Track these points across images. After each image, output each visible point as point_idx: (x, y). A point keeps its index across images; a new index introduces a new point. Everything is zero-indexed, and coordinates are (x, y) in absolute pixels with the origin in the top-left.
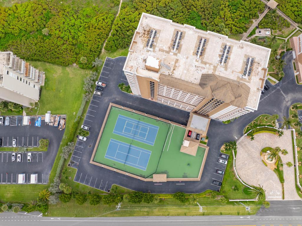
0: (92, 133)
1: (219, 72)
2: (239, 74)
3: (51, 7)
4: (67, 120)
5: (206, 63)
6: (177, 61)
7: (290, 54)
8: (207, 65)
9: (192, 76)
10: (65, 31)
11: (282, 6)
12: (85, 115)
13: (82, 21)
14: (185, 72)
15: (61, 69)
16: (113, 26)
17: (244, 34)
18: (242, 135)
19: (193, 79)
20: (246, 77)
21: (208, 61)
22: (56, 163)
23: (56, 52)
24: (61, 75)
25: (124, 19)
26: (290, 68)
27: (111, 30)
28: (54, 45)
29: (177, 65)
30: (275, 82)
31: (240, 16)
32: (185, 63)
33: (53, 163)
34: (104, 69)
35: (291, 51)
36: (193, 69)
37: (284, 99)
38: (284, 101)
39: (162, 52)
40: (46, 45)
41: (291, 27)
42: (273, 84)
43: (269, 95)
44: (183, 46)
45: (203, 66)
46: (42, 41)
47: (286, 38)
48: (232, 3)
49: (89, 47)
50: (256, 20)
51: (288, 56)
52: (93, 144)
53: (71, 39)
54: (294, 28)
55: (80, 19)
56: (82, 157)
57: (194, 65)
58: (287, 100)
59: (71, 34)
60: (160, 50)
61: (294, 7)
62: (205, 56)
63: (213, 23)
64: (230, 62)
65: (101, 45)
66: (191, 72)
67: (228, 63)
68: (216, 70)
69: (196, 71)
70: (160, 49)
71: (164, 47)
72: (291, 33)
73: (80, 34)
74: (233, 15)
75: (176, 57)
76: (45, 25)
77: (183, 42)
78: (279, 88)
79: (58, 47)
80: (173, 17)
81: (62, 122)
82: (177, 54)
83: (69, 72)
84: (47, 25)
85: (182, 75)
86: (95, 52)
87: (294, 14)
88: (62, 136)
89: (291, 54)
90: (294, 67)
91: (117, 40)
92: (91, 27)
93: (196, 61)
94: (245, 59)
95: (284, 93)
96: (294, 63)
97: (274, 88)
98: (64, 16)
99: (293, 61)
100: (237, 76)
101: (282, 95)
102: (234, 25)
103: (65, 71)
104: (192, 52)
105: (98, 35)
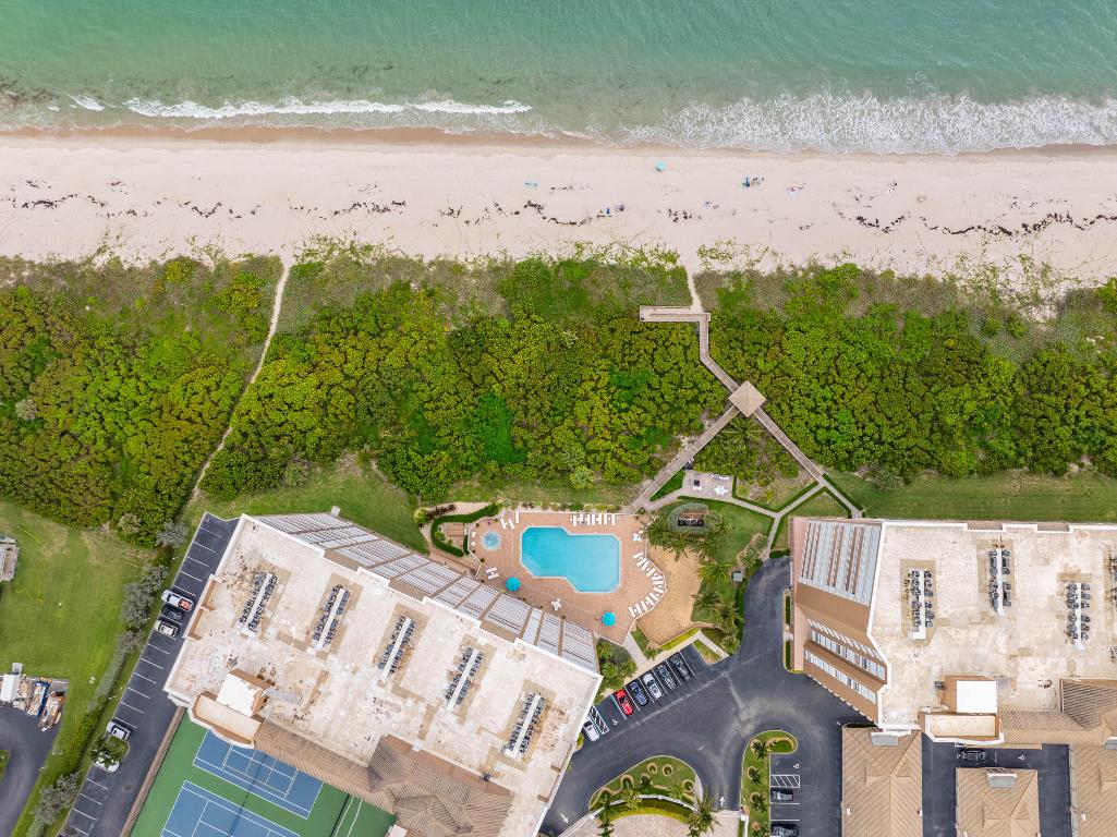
0: (136, 747)
1: (441, 728)
2: (496, 739)
3: (53, 324)
4: (68, 696)
5: (405, 694)
6: (324, 676)
7: (783, 565)
8: (410, 702)
9: (360, 728)
10: (87, 414)
11: (779, 406)
12: (124, 690)
13: (142, 387)
14: (343, 713)
15: (66, 533)
16: (234, 419)
17: (647, 482)
18: (584, 813)
19: (361, 737)
20: (514, 754)
21: (413, 687)
22: (21, 827)
23: (51, 481)
24: (64, 553)
25: (271, 396)
26: (774, 615)
27: (226, 427)
28: (47, 458)
29: (321, 689)
30: (716, 656)
31: (641, 425)
32: (347, 686)
33: (15, 824)
34: (194, 550)
35: (785, 557)
36: (368, 706)
37: (737, 713)
38: (735, 718)
39: (286, 642)
40: (23, 454)
41: (802, 476)
42: (709, 661)
43: (688, 696)
44: (348, 631)
45: (398, 701)
46: (14, 439)
47: (777, 511)
48: (619, 378)
49: (152, 481)
50: (693, 438)
51: (774, 574)
52: (136, 781)
53: (101, 445)
54: (812, 481)
55: (138, 378)
56: (101, 817)
57: (370, 695)
58: (744, 716)
59: (104, 428)
60: (278, 638)
61: (817, 413)
62: (408, 670)
63: (547, 440)
64: (477, 700)
65: (189, 476)
66: (358, 715)
67: (471, 702)
68: (431, 720)
69: (374, 716)
70: (279, 633)
71: (293, 629)
72: (795, 499)
73: (130, 429)
74: (615, 420)
75: (323, 665)
76: (26, 386)
77: (348, 619)
78: (727, 676)
79: (60, 467)
80: (426, 405)
81: (53, 705)
82: (327, 654)
83: (90, 547)
84: (32, 388)
85: (331, 723)
86: (170, 498)
87: (815, 438)
88: (50, 747)
89: (785, 569)
90: (785, 611)
91: (240, 465)
92: (166, 410)
93: (380, 684)
94: (524, 694)
95: (739, 693)
96: (788, 598)
97: (711, 673)
98: (88, 363)
99: (786, 593)
100: (490, 744)
101: (733, 699)
102: (614, 456)
103: (77, 543)
104: (372, 652)
105: (186, 441)
